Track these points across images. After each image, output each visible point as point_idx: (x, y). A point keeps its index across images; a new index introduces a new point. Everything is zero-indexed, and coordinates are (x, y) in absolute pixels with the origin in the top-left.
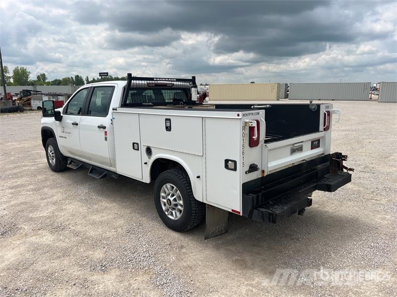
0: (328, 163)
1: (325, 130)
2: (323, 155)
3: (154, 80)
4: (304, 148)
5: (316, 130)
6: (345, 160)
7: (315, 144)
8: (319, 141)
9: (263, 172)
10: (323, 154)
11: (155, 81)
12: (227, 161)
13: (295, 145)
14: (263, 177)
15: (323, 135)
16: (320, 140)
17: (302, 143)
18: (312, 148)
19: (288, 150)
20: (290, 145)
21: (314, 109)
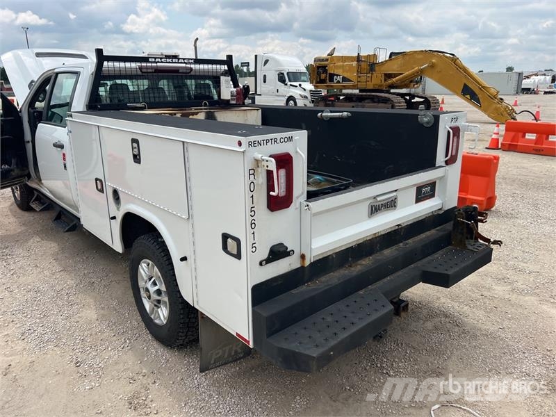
0: (449, 226)
1: (447, 163)
2: (441, 212)
3: (148, 62)
4: (399, 203)
5: (430, 164)
6: (482, 221)
7: (424, 193)
8: (433, 185)
9: (303, 257)
10: (440, 209)
11: (152, 62)
12: (225, 237)
13: (379, 199)
14: (302, 268)
15: (442, 175)
16: (434, 183)
17: (394, 194)
18: (418, 200)
19: (365, 208)
20: (369, 198)
21: (428, 123)
